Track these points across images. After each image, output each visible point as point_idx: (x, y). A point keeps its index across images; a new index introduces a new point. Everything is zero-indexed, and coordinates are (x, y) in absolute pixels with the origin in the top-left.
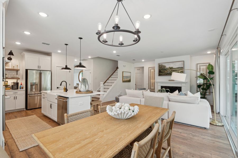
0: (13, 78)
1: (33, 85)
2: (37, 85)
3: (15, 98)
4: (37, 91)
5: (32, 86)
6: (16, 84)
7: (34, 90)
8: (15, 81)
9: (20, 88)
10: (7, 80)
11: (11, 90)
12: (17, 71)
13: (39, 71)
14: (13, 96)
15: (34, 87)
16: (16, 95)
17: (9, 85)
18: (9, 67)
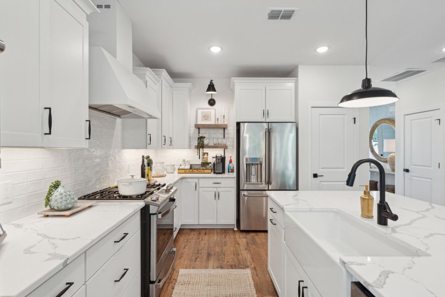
0: (215, 147)
1: (252, 165)
2: (261, 165)
3: (217, 196)
4: (261, 181)
5: (248, 166)
6: (220, 161)
7: (253, 179)
8: (219, 152)
9: (229, 172)
10: (206, 150)
11: (212, 175)
12: (224, 128)
13: (265, 125)
14: (212, 189)
15: (253, 169)
16: (219, 190)
17: (211, 163)
18: (210, 120)
